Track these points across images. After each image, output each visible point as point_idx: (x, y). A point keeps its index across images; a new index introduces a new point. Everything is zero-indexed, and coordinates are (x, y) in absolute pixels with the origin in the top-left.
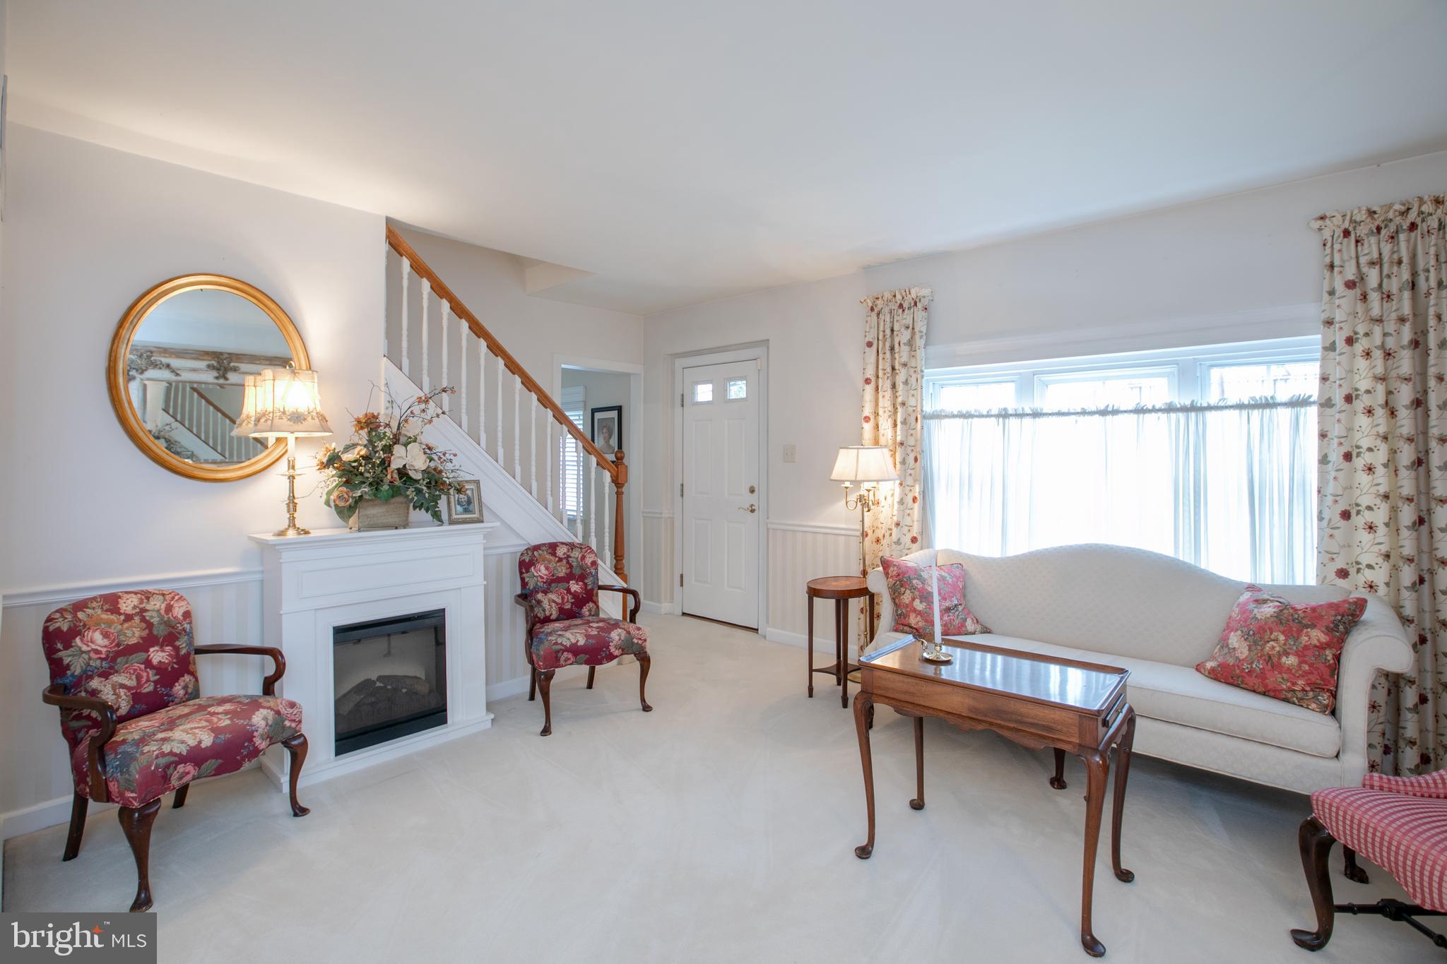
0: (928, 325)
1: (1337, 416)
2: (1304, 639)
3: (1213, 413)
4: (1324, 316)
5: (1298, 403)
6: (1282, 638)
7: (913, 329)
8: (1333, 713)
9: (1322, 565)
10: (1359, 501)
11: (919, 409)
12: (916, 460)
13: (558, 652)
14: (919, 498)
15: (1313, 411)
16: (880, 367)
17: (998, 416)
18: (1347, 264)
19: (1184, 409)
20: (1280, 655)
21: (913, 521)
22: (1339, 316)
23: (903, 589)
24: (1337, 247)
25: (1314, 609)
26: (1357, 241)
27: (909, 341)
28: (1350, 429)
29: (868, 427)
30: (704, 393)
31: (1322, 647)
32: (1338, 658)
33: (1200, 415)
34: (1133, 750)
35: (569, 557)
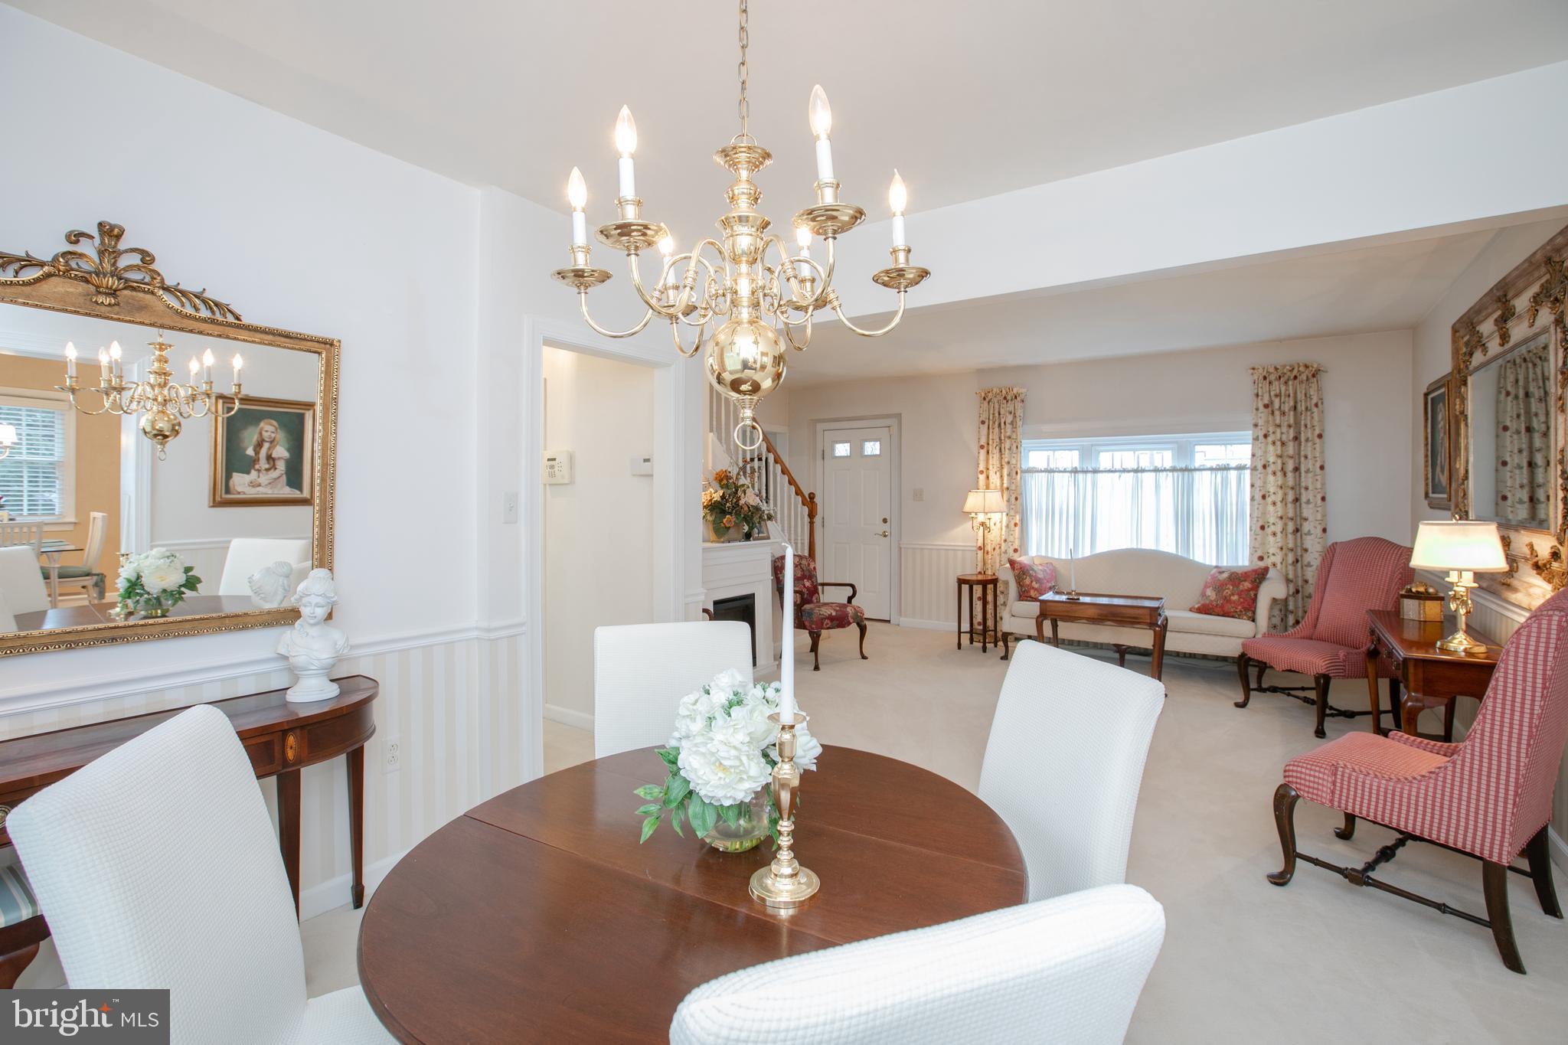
0: (1024, 412)
1: (1259, 476)
2: (1241, 587)
3: (1198, 472)
4: (1254, 421)
5: (1240, 468)
6: (1231, 587)
7: (1015, 413)
8: (1253, 621)
9: (1251, 554)
10: (1269, 521)
11: (1019, 466)
12: (1016, 499)
13: (822, 619)
14: (1019, 524)
15: (1248, 472)
16: (991, 437)
17: (1071, 472)
18: (1265, 395)
19: (1182, 470)
20: (1230, 595)
21: (1015, 539)
22: (1261, 422)
23: (1025, 576)
24: (1260, 385)
25: (1246, 573)
26: (1270, 383)
27: (1012, 422)
28: (1265, 483)
29: (982, 477)
30: (842, 450)
31: (1249, 590)
32: (1256, 595)
33: (1190, 473)
34: (1165, 649)
35: (801, 564)
